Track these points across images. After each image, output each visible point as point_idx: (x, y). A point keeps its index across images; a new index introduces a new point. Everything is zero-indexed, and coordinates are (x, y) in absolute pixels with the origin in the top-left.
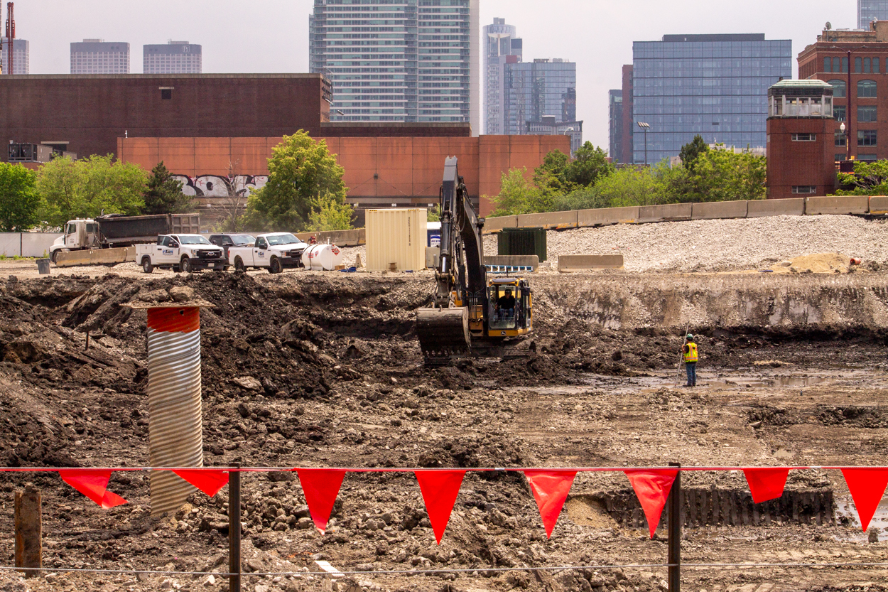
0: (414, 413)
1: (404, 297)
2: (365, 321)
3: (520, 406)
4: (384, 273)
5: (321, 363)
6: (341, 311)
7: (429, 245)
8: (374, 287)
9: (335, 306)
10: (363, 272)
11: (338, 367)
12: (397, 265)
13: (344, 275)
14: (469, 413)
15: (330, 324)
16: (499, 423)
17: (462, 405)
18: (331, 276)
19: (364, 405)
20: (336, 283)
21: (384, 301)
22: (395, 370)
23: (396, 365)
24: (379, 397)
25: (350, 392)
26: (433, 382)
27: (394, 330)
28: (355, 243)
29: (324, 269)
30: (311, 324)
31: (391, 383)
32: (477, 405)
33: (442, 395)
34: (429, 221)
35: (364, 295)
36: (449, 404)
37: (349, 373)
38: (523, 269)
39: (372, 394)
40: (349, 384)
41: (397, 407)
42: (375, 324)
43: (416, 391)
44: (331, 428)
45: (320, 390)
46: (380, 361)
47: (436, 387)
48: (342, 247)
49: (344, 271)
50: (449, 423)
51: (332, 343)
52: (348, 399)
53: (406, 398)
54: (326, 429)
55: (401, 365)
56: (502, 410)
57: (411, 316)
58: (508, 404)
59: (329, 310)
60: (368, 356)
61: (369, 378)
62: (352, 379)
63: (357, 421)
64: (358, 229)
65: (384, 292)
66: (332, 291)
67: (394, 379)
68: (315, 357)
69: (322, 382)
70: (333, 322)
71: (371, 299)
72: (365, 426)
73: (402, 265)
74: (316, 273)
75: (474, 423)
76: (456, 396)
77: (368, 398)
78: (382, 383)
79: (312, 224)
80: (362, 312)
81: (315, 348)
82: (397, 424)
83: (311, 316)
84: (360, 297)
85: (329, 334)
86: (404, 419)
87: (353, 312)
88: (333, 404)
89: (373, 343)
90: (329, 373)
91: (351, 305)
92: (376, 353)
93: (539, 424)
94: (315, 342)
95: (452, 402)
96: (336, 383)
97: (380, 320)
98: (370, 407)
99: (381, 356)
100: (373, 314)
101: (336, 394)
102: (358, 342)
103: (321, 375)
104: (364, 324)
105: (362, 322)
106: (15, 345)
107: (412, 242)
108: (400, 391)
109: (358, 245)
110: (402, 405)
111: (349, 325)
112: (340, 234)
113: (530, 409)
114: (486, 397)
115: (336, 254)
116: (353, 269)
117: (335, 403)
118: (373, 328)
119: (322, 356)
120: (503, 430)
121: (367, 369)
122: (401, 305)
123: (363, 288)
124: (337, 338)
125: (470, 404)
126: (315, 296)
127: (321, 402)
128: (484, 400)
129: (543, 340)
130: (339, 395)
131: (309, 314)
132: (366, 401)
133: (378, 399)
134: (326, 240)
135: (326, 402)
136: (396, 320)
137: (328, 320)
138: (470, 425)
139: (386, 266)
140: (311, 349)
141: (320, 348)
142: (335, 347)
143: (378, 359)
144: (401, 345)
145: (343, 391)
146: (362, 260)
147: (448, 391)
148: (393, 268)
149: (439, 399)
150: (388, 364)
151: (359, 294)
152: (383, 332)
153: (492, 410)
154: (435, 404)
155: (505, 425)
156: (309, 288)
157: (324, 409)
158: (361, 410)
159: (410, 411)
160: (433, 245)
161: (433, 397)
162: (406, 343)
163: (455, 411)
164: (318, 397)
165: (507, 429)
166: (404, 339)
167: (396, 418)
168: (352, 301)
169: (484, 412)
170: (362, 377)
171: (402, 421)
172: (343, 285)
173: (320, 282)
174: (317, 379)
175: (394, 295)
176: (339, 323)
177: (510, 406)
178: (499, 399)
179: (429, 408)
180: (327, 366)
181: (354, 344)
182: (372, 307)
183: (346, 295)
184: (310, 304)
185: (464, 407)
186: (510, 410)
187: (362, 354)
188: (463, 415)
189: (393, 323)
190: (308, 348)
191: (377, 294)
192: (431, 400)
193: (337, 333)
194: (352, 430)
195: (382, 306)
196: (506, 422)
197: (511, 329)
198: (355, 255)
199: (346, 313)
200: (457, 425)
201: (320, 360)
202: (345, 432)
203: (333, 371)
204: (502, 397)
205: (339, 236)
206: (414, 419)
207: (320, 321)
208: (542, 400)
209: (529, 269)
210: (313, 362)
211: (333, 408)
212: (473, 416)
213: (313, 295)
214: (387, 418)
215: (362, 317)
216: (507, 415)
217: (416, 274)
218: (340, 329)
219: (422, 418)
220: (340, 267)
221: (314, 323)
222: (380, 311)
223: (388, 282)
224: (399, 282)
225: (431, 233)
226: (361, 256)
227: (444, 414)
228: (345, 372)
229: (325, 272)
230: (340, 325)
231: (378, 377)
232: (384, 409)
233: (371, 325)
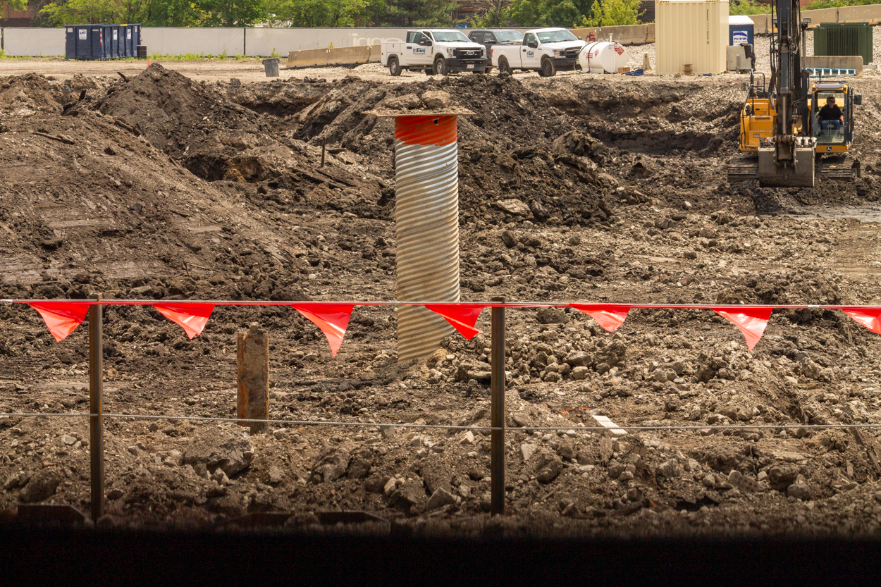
0: (712, 244)
1: (701, 106)
2: (653, 135)
3: (839, 236)
4: (677, 76)
5: (600, 184)
6: (625, 121)
7: (731, 43)
8: (665, 93)
9: (618, 115)
10: (652, 75)
11: (621, 188)
12: (693, 67)
13: (629, 79)
14: (777, 244)
15: (612, 138)
16: (813, 257)
17: (770, 234)
18: (613, 80)
19: (652, 234)
20: (620, 88)
21: (677, 111)
22: (689, 192)
23: (690, 187)
24: (670, 225)
25: (636, 218)
26: (735, 207)
27: (689, 145)
28: (642, 41)
29: (605, 72)
30: (589, 137)
31: (685, 208)
32: (787, 234)
33: (745, 223)
34: (731, 14)
35: (653, 103)
36: (754, 233)
37: (634, 195)
38: (843, 72)
39: (661, 221)
40: (634, 209)
41: (691, 236)
42: (665, 138)
43: (714, 218)
44: (613, 261)
45: (599, 216)
46: (672, 182)
47: (737, 213)
48: (626, 45)
49: (629, 74)
50: (754, 255)
51: (614, 160)
52: (633, 227)
53: (702, 226)
54: (606, 262)
55: (696, 187)
56: (817, 241)
57: (709, 128)
58: (824, 233)
59: (611, 120)
60: (657, 175)
61: (658, 201)
62: (637, 203)
63: (644, 253)
64: (647, 24)
65: (676, 99)
66: (614, 98)
67: (688, 204)
68: (594, 176)
69: (602, 206)
70: (616, 135)
71: (662, 107)
72: (653, 259)
73: (698, 67)
74: (596, 76)
75: (783, 256)
76: (762, 224)
77: (657, 226)
78: (674, 207)
79: (593, 17)
80: (650, 123)
81: (594, 166)
82: (692, 257)
83: (589, 128)
84: (647, 106)
85: (611, 149)
86: (700, 250)
87: (640, 123)
88: (614, 232)
89: (664, 160)
90: (610, 196)
91: (637, 115)
92: (667, 172)
93: (861, 258)
94: (593, 157)
95: (757, 231)
96: (618, 207)
97: (672, 134)
98: (659, 236)
99: (672, 176)
100: (663, 125)
101: (619, 220)
102: (646, 160)
103: (601, 198)
104: (653, 137)
105: (650, 135)
106: (238, 161)
107: (711, 40)
108: (695, 217)
109: (646, 43)
110: (697, 234)
111: (634, 139)
112: (625, 31)
113: (851, 240)
114: (798, 226)
115: (620, 53)
116: (640, 72)
117: (617, 231)
118: (663, 142)
119: (602, 175)
120: (818, 265)
121: (656, 191)
122: (696, 115)
123: (652, 95)
124: (621, 154)
125: (778, 234)
126: (595, 105)
127: (600, 230)
128: (795, 229)
129: (867, 158)
130: (622, 222)
131: (587, 126)
132: (654, 229)
133: (668, 226)
134: (608, 36)
135: (607, 230)
136: (691, 133)
137: (610, 133)
138: (778, 259)
139: (679, 67)
140: (589, 167)
141: (600, 165)
142: (617, 165)
143: (670, 180)
144: (696, 162)
145: (627, 217)
146: (651, 61)
147: (752, 217)
148: (688, 70)
149: (742, 227)
150: (681, 185)
151: (647, 102)
152: (674, 147)
153: (806, 241)
154: (737, 234)
155: (821, 259)
156: (587, 94)
157: (604, 238)
158: (648, 239)
159: (706, 241)
160: (736, 44)
161: (734, 225)
162: (703, 160)
163: (760, 241)
164: (597, 224)
165: (823, 264)
166: (700, 156)
167: (690, 250)
168: (638, 110)
169: (795, 244)
170: (650, 201)
171: (697, 253)
172: (627, 91)
173: (600, 87)
174: (596, 202)
175: (689, 103)
176: (622, 136)
177: (827, 236)
178: (813, 227)
179: (729, 238)
180: (608, 187)
181: (641, 161)
182: (662, 117)
183: (631, 102)
184: (588, 114)
185: (771, 237)
186: (826, 241)
187: (650, 173)
188: (771, 247)
189: (686, 136)
190: (585, 165)
191: (668, 102)
192: (732, 228)
193: (619, 148)
194: (637, 263)
195: (675, 116)
196: (822, 256)
197: (839, 144)
198: (643, 56)
199: (631, 125)
200: (763, 259)
201: (600, 180)
202: (629, 266)
203: (615, 194)
204: (817, 225)
205: (623, 33)
206: (711, 251)
207: (599, 133)
208: (865, 229)
209: (851, 72)
210: (592, 182)
211: (615, 237)
212: (782, 247)
213: (592, 103)
214: (679, 250)
215: (650, 129)
216: (823, 247)
217: (716, 78)
218: (624, 143)
219: (721, 250)
220: (625, 69)
221: (593, 135)
222: (671, 122)
223: (681, 88)
224: (695, 88)
225: (734, 29)
226: (649, 56)
227: (747, 245)
228: (630, 194)
229: (606, 75)
230: (624, 139)
231: (670, 200)
232: (675, 239)
233: (661, 139)
